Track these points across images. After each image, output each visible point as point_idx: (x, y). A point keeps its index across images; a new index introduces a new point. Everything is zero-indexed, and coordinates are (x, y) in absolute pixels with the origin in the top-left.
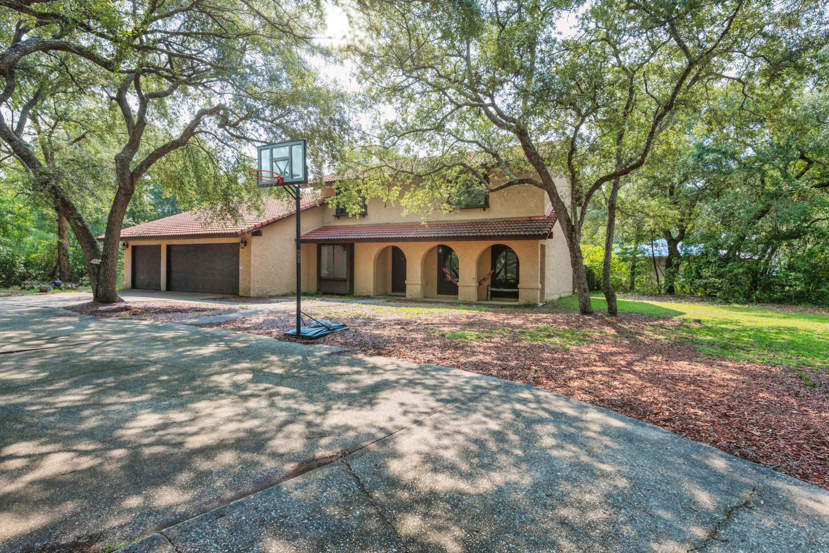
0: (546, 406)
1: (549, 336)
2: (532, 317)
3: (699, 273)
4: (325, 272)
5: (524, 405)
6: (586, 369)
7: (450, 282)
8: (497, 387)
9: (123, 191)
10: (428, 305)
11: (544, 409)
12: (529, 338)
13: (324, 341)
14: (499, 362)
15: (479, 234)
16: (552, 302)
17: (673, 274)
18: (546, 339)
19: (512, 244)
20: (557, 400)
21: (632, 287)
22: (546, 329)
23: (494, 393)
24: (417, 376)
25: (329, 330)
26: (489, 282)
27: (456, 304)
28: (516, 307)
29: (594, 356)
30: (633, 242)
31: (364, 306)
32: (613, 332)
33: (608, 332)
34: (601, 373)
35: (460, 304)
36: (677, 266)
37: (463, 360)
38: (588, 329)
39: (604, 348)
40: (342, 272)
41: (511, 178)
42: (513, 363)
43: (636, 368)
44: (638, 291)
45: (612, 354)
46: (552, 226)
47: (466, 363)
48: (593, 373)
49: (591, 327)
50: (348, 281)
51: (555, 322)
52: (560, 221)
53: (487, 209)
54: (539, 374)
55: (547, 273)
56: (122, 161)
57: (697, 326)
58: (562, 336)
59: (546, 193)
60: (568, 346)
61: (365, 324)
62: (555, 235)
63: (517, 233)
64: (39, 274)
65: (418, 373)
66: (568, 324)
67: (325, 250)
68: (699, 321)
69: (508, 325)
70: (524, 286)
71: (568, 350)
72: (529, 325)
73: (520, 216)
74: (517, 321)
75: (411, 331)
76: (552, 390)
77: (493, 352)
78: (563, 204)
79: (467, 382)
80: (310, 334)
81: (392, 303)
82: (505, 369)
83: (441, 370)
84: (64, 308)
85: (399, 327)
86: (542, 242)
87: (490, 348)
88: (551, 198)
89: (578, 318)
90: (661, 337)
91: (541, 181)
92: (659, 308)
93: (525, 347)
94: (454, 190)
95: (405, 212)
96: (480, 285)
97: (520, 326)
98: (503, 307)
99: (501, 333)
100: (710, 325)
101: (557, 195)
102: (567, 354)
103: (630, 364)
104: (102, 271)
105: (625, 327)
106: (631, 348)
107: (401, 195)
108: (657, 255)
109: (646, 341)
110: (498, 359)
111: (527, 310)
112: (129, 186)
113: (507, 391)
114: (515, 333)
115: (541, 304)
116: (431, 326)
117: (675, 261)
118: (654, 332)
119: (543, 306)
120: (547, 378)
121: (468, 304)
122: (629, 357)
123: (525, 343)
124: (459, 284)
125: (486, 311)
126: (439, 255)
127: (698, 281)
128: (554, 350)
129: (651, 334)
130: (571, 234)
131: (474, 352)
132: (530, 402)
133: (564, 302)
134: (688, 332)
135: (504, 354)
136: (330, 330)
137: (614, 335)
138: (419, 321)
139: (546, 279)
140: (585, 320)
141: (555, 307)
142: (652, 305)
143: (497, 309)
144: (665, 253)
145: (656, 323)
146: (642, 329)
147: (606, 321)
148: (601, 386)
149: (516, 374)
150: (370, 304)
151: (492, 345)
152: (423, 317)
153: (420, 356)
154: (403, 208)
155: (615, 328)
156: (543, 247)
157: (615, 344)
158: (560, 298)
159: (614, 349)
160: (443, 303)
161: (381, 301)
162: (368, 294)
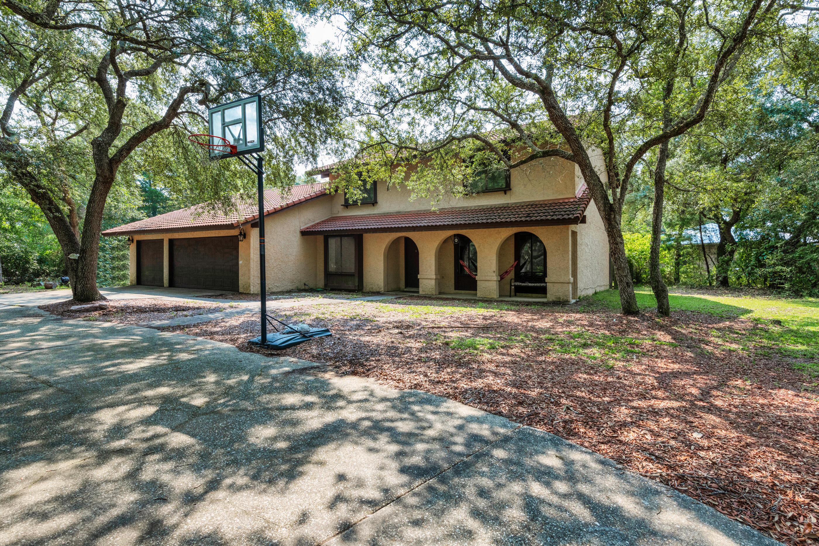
0: (584, 488)
1: (585, 346)
2: (563, 317)
3: (759, 261)
4: (332, 267)
5: (548, 484)
6: (643, 404)
7: (469, 276)
8: (506, 440)
9: (101, 179)
10: (441, 302)
11: (582, 498)
12: (558, 348)
13: (294, 352)
14: (514, 390)
15: (498, 220)
16: (586, 298)
17: (727, 263)
18: (581, 351)
19: (538, 231)
20: (603, 473)
21: (677, 279)
22: (580, 335)
23: (500, 453)
24: (391, 414)
25: (304, 336)
26: (512, 275)
27: (474, 302)
28: (544, 304)
29: (650, 380)
30: (677, 228)
31: (369, 304)
32: (668, 338)
33: (662, 338)
34: (667, 411)
35: (478, 300)
36: (732, 253)
37: (463, 385)
38: (635, 335)
39: (661, 365)
40: (350, 266)
41: (534, 150)
42: (534, 393)
43: (719, 403)
44: (685, 284)
45: (676, 375)
46: (585, 208)
47: (466, 391)
48: (655, 413)
49: (639, 332)
50: (357, 275)
51: (591, 325)
52: (595, 200)
53: (508, 192)
54: (573, 416)
55: (580, 264)
56: (99, 145)
57: (777, 329)
58: (602, 346)
59: (577, 167)
60: (611, 362)
61: (358, 327)
62: (588, 219)
63: (544, 218)
64: (53, 271)
65: (394, 407)
66: (608, 327)
67: (333, 243)
68: (778, 322)
69: (533, 329)
70: (553, 280)
71: (612, 367)
72: (559, 329)
73: (546, 198)
74: (544, 324)
75: (410, 337)
76: (594, 449)
77: (509, 372)
78: (599, 178)
79: (460, 428)
80: (278, 343)
81: (401, 301)
82: (521, 403)
83: (428, 401)
84: (39, 307)
85: (397, 331)
86: (572, 227)
87: (505, 364)
88: (583, 171)
89: (620, 319)
90: (734, 346)
91: (570, 152)
92: (717, 304)
93: (553, 363)
94: (469, 171)
95: (413, 197)
96: (502, 278)
97: (546, 331)
98: (528, 304)
99: (522, 341)
100: (794, 328)
101: (591, 167)
102: (612, 375)
103: (706, 394)
104: (80, 267)
105: (683, 331)
106: (699, 364)
107: (407, 177)
108: (706, 241)
109: (717, 352)
110: (514, 385)
111: (557, 308)
112: (107, 174)
113: (520, 451)
114: (540, 340)
115: (573, 301)
116: (436, 331)
117: (729, 247)
118: (722, 337)
119: (576, 303)
120: (585, 423)
121: (487, 302)
122: (701, 381)
123: (553, 357)
124: (477, 278)
125: (507, 310)
126: (456, 246)
127: (759, 271)
128: (592, 369)
129: (720, 341)
130: (609, 215)
131: (482, 371)
132: (557, 477)
133: (600, 297)
134: (769, 339)
135: (523, 374)
136: (306, 337)
137: (671, 344)
138: (424, 323)
139: (579, 271)
140: (629, 322)
141: (590, 304)
142: (705, 301)
143: (519, 308)
144: (716, 239)
145: (721, 325)
146: (707, 334)
147: (657, 323)
148: (673, 443)
149: (537, 414)
150: (376, 301)
151: (507, 359)
152: (431, 317)
153: (406, 377)
154: (410, 192)
155: (670, 333)
156: (574, 234)
157: (676, 358)
158: (596, 293)
159: (676, 366)
160: (459, 300)
161: (390, 298)
162: (378, 290)
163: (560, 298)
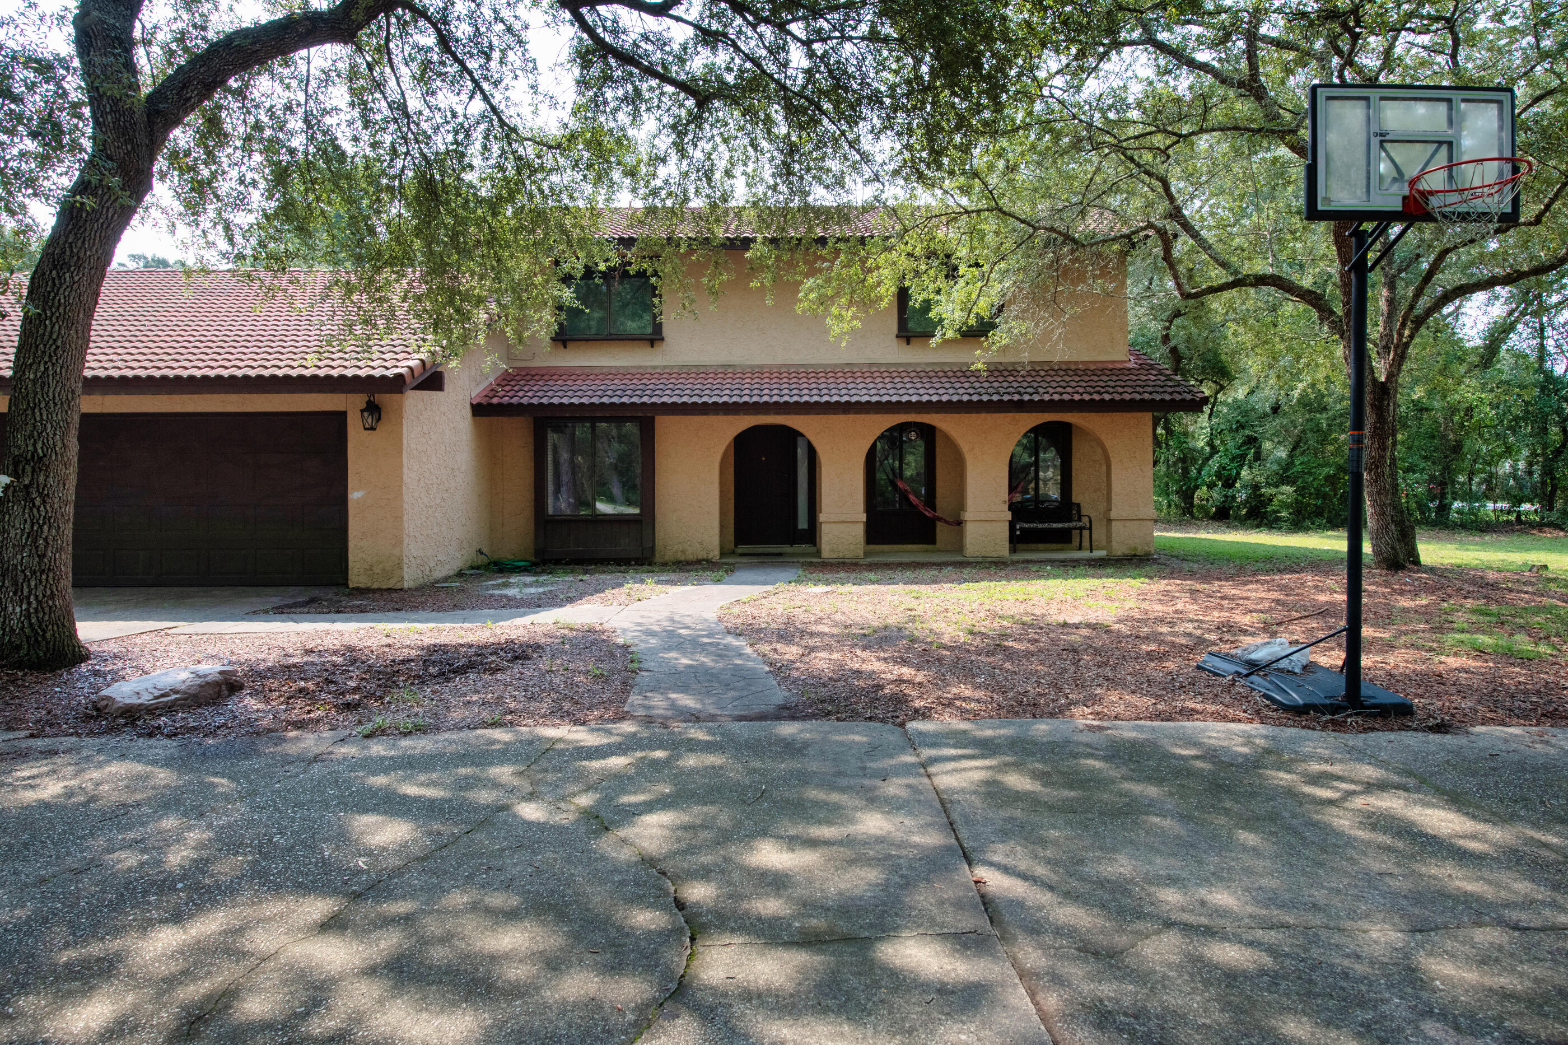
19: (1093, 421)
104: (18, 527)
124: (968, 517)
162: (702, 555)
163: (1136, 549)
